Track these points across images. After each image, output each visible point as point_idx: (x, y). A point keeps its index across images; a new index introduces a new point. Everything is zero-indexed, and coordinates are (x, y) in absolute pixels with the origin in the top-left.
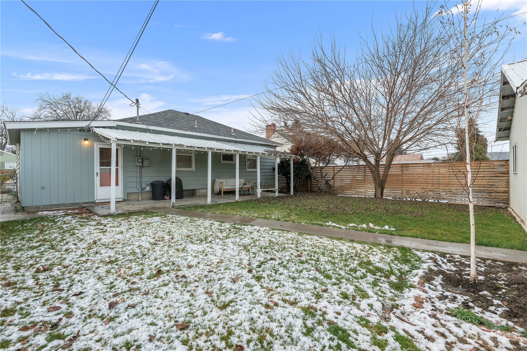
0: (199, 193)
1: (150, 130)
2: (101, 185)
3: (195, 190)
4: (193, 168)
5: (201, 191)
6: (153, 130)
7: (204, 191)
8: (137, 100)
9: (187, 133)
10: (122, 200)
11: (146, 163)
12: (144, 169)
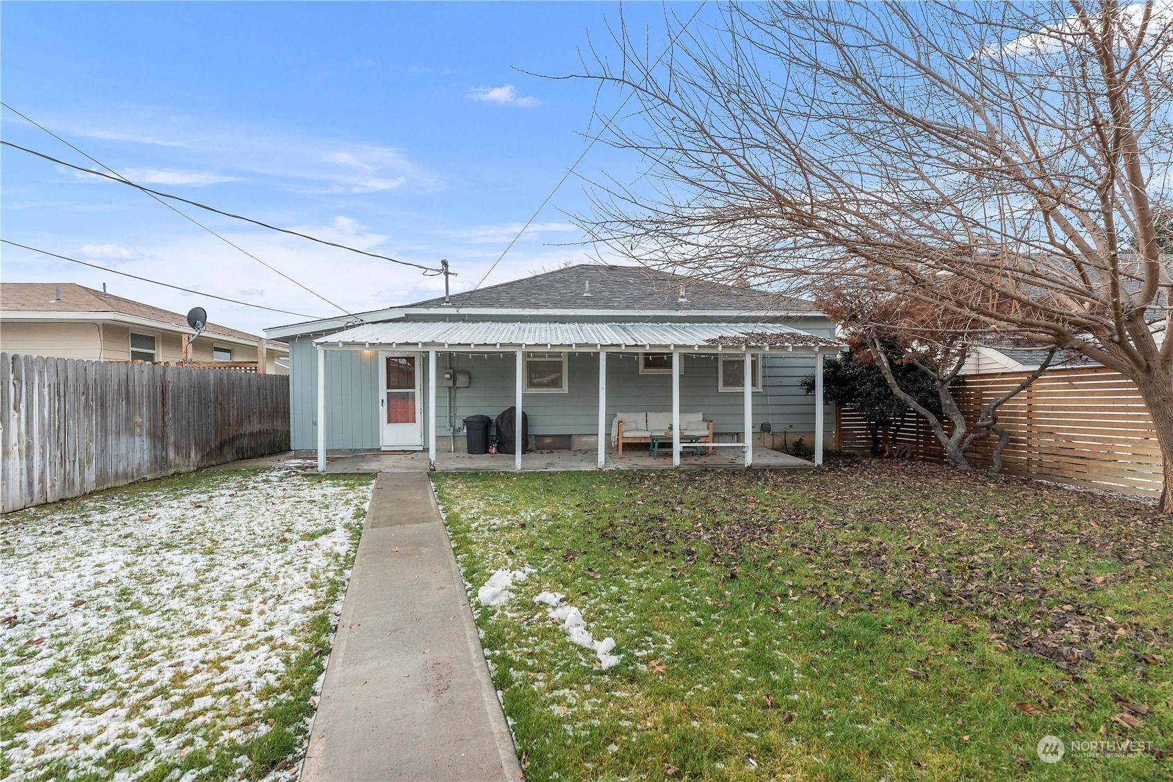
0: (577, 443)
1: (465, 315)
2: (389, 421)
3: (571, 435)
4: (565, 388)
5: (585, 439)
6: (470, 315)
7: (593, 439)
8: (445, 263)
9: (542, 312)
10: (421, 448)
11: (462, 380)
12: (459, 393)
